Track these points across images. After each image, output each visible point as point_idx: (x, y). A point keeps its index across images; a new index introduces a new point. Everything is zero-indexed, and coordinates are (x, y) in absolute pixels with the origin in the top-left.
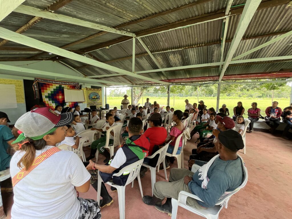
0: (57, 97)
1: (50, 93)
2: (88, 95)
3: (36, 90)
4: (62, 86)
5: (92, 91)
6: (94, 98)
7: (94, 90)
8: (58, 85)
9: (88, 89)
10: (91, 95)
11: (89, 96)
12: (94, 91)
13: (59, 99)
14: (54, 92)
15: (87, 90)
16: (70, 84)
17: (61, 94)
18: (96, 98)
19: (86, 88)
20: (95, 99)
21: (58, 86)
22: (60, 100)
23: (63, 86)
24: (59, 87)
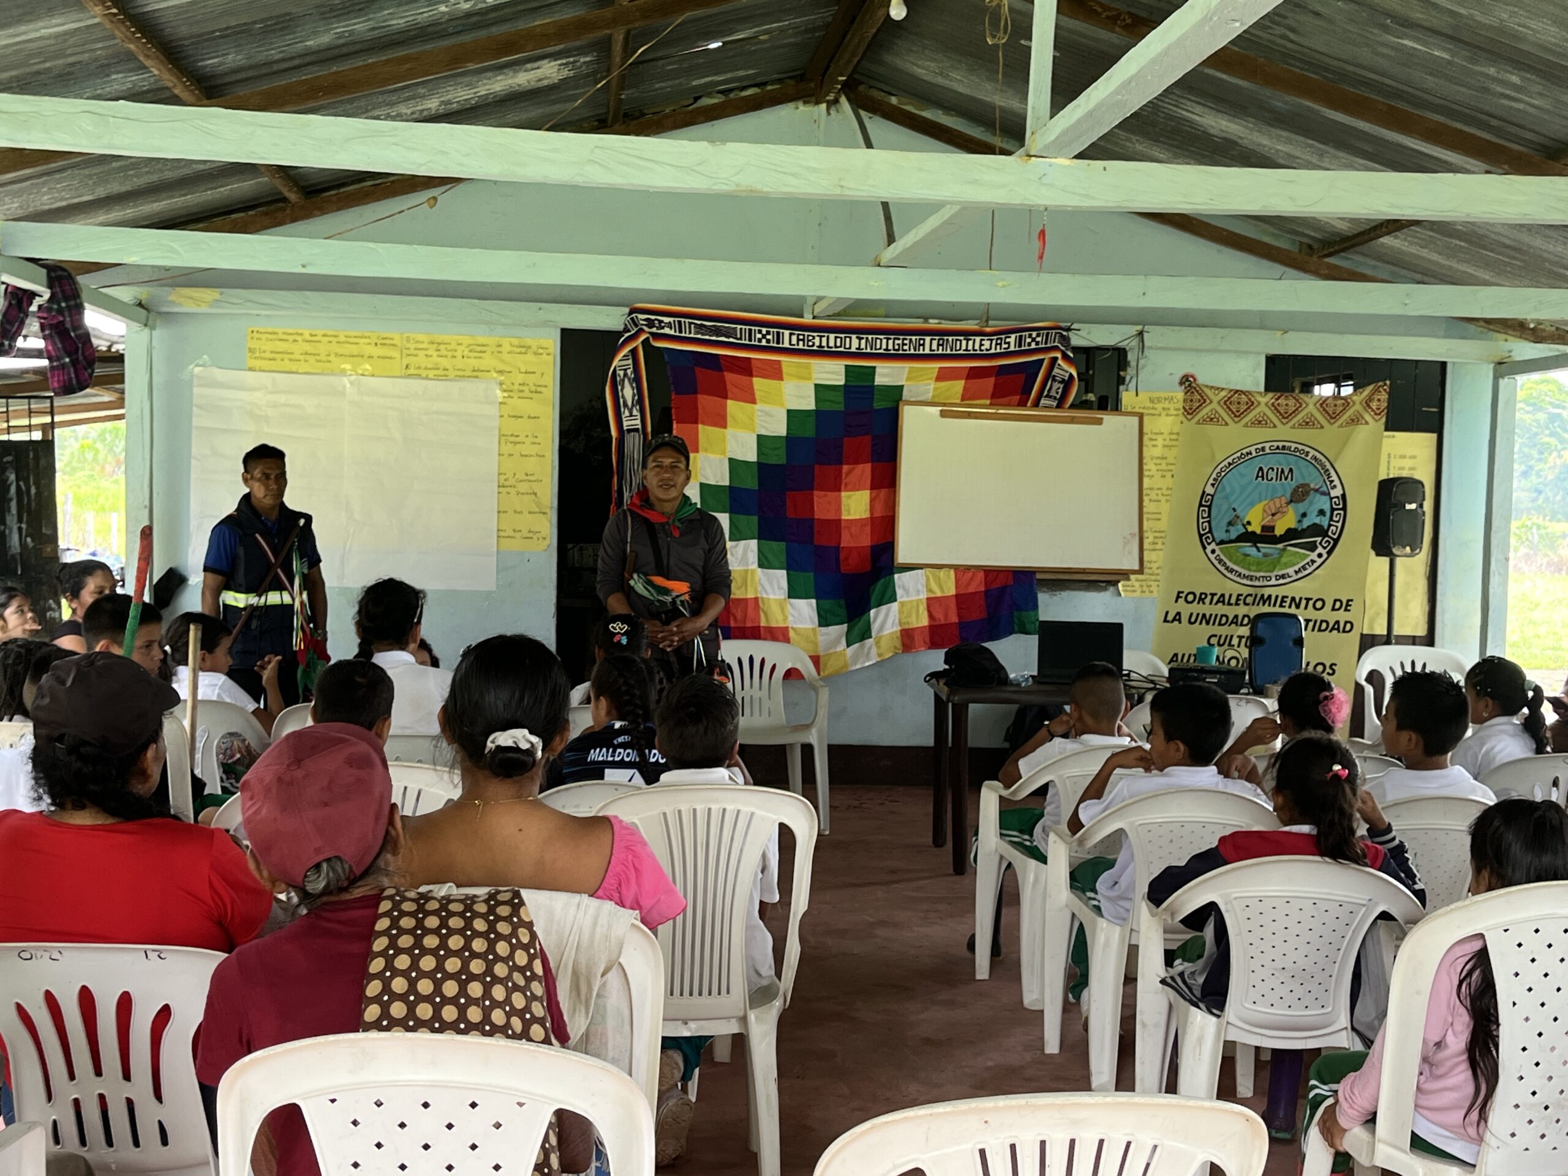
0: (821, 505)
1: (752, 457)
2: (1200, 481)
3: (626, 424)
4: (879, 380)
5: (1259, 422)
6: (1267, 536)
7: (1286, 416)
8: (833, 373)
9: (1204, 401)
10: (1232, 482)
11: (1206, 503)
12: (1284, 432)
13: (836, 525)
14: (791, 441)
15: (1189, 412)
16: (964, 345)
17: (865, 470)
18: (1291, 534)
19: (1180, 395)
20: (1275, 540)
21: (841, 381)
22: (846, 541)
23: (886, 374)
24: (848, 389)
